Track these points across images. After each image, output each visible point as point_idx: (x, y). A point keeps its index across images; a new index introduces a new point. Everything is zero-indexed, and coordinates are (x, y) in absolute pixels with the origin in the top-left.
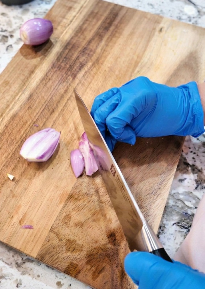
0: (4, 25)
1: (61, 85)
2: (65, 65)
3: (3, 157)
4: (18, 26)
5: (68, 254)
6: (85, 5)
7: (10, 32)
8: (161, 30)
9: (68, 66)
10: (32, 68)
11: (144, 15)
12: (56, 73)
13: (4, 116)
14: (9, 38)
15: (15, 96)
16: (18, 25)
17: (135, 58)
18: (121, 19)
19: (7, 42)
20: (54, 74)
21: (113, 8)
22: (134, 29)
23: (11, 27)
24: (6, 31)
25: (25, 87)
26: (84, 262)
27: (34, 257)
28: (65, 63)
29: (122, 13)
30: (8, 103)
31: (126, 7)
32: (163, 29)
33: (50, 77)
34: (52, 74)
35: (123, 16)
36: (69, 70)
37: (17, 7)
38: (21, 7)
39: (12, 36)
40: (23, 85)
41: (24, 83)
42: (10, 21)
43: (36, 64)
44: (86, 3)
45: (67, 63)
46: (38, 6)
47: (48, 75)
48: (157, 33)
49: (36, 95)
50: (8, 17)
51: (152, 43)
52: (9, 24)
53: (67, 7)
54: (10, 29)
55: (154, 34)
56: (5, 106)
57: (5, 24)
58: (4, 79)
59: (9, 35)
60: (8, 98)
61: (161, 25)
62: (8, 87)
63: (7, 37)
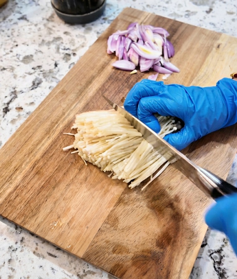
0: (66, 44)
1: (117, 96)
2: (122, 77)
3: (56, 162)
4: (80, 45)
5: (115, 255)
6: (145, 21)
7: (73, 50)
8: (218, 46)
9: (125, 78)
10: (89, 79)
11: (202, 31)
12: (113, 84)
13: (60, 124)
14: (72, 56)
15: (72, 105)
16: (81, 43)
17: (192, 72)
18: (180, 34)
19: (69, 60)
20: (111, 85)
21: (173, 25)
22: (192, 44)
23: (74, 45)
24: (68, 49)
25: (81, 97)
26: (129, 263)
27: (80, 257)
28: (122, 75)
29: (181, 29)
30: (64, 111)
31: (186, 24)
32: (220, 46)
33: (107, 87)
34: (109, 85)
35: (183, 32)
36: (126, 82)
37: (80, 26)
38: (84, 26)
39: (74, 54)
40: (79, 95)
41: (81, 92)
42: (73, 40)
43: (94, 75)
44: (147, 19)
45: (124, 75)
46: (101, 25)
47: (105, 86)
48: (214, 49)
49: (92, 104)
50: (71, 36)
51: (209, 58)
52: (72, 42)
53: (127, 22)
54: (72, 48)
55: (212, 50)
56: (61, 114)
57: (68, 42)
58: (61, 89)
59: (72, 53)
60: (64, 106)
61: (219, 42)
62: (65, 96)
63: (69, 55)
